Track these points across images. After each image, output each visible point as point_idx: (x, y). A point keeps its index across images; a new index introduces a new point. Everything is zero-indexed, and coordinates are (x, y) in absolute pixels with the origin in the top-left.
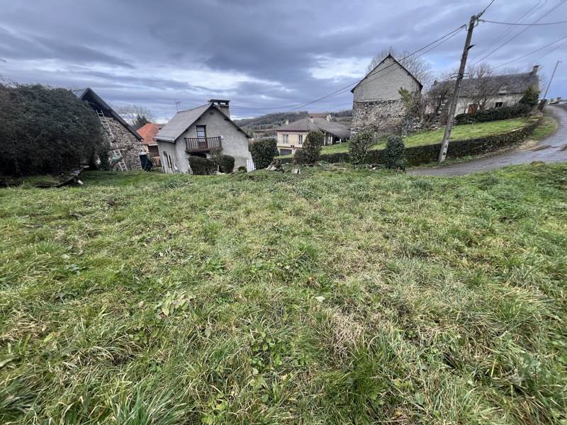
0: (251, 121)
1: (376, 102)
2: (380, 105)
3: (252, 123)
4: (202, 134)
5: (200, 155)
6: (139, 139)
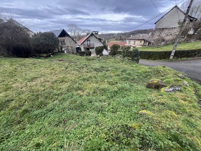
0: (128, 33)
1: (165, 28)
2: (167, 30)
3: (128, 34)
4: (89, 42)
5: (88, 49)
6: (76, 43)
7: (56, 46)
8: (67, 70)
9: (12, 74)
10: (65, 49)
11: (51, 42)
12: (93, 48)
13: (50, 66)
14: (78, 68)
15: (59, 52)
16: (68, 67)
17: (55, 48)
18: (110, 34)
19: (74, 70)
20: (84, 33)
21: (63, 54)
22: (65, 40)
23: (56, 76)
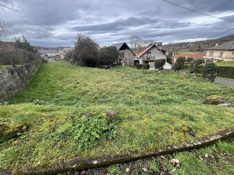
4: (149, 55)
5: (147, 62)
6: (135, 55)
7: (116, 59)
8: (123, 79)
9: (87, 78)
10: (123, 61)
11: (112, 55)
12: (153, 61)
13: (110, 75)
14: (132, 78)
15: (117, 64)
16: (124, 77)
17: (115, 60)
18: (182, 43)
19: (129, 79)
20: (146, 45)
21: (121, 66)
22: (125, 53)
23: (114, 82)
